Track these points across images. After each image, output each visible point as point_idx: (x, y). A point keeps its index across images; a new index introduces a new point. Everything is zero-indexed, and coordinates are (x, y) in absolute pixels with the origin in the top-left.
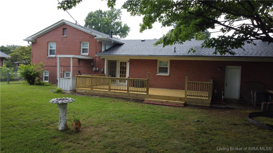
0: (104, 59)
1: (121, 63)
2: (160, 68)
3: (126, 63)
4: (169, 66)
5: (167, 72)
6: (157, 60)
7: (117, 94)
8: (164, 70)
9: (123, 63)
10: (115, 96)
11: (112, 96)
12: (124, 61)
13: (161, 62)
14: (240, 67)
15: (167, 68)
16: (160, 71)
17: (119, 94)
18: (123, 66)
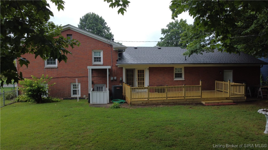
0: (122, 68)
1: (138, 71)
2: (176, 74)
3: (143, 71)
4: (183, 72)
5: (181, 77)
6: (173, 67)
7: (175, 101)
8: (179, 75)
9: (141, 71)
10: (173, 103)
11: (170, 103)
12: (142, 69)
13: (176, 69)
14: (232, 71)
15: (181, 74)
16: (176, 77)
17: (177, 101)
18: (141, 73)
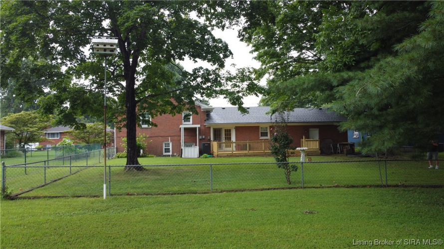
0: (210, 128)
2: (261, 133)
4: (268, 131)
5: (267, 135)
6: (259, 126)
8: (265, 134)
12: (229, 128)
13: (262, 128)
14: (318, 129)
15: (267, 133)
16: (262, 136)
18: (228, 132)
